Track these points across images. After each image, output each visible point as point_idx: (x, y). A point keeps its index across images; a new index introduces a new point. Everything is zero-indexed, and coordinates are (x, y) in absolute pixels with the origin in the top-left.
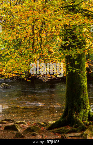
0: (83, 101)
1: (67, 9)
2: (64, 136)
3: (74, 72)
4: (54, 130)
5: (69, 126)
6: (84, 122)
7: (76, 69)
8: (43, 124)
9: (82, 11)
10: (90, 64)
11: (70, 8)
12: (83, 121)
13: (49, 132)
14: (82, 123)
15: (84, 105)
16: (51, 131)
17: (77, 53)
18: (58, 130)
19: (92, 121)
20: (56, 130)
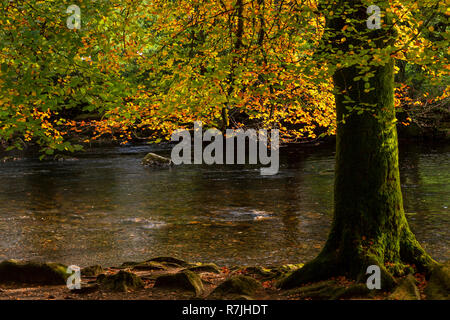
0: (387, 204)
3: (360, 113)
4: (301, 289)
5: (344, 278)
7: (367, 105)
8: (269, 271)
10: (408, 99)
15: (390, 217)
16: (290, 291)
17: (371, 63)
18: (313, 290)
19: (411, 264)
20: (306, 288)
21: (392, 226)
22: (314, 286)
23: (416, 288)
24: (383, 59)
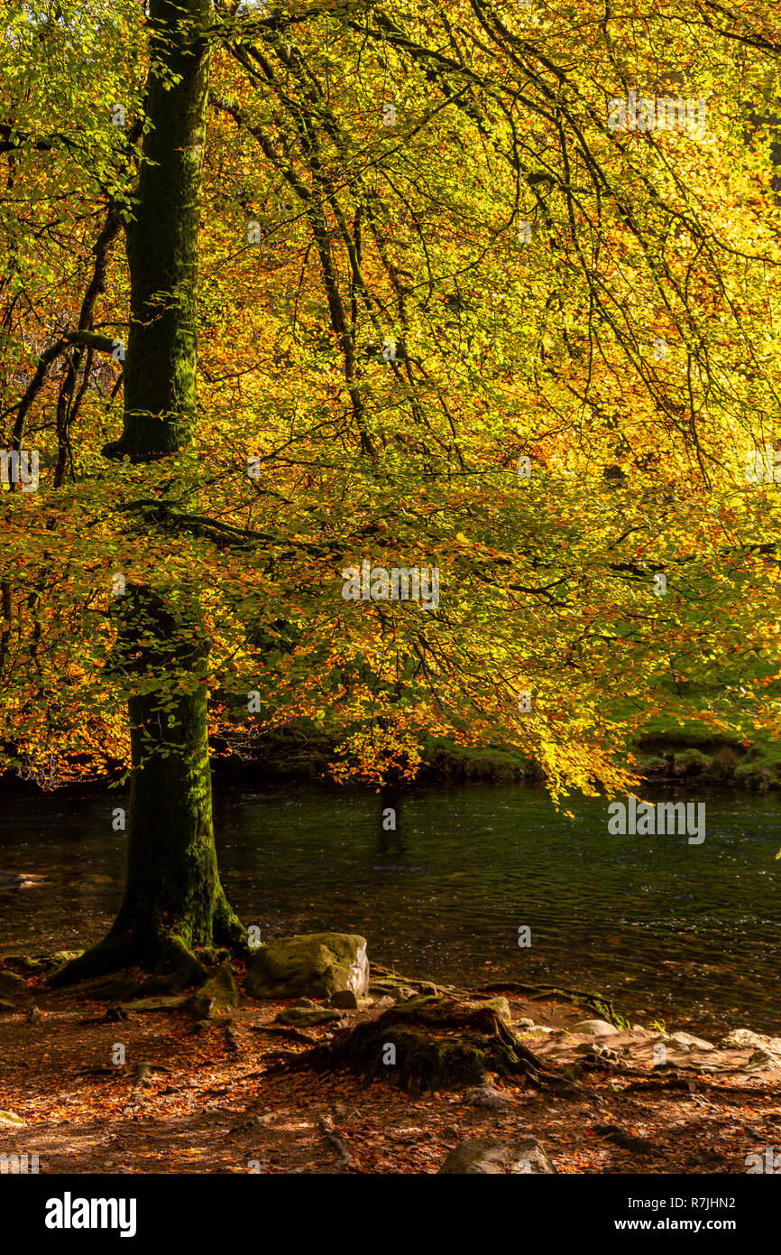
0: (197, 867)
1: (136, 515)
2: (119, 1009)
3: (164, 756)
4: (79, 987)
5: (138, 968)
6: (197, 952)
7: (173, 745)
8: (35, 961)
9: (196, 526)
10: (227, 724)
11: (147, 508)
12: (194, 945)
13: (58, 996)
14: (191, 953)
15: (201, 885)
16: (65, 990)
17: (175, 691)
18: (95, 987)
19: (227, 947)
20: (87, 985)
21: (205, 896)
22: (97, 982)
23: (233, 979)
24: (190, 686)
